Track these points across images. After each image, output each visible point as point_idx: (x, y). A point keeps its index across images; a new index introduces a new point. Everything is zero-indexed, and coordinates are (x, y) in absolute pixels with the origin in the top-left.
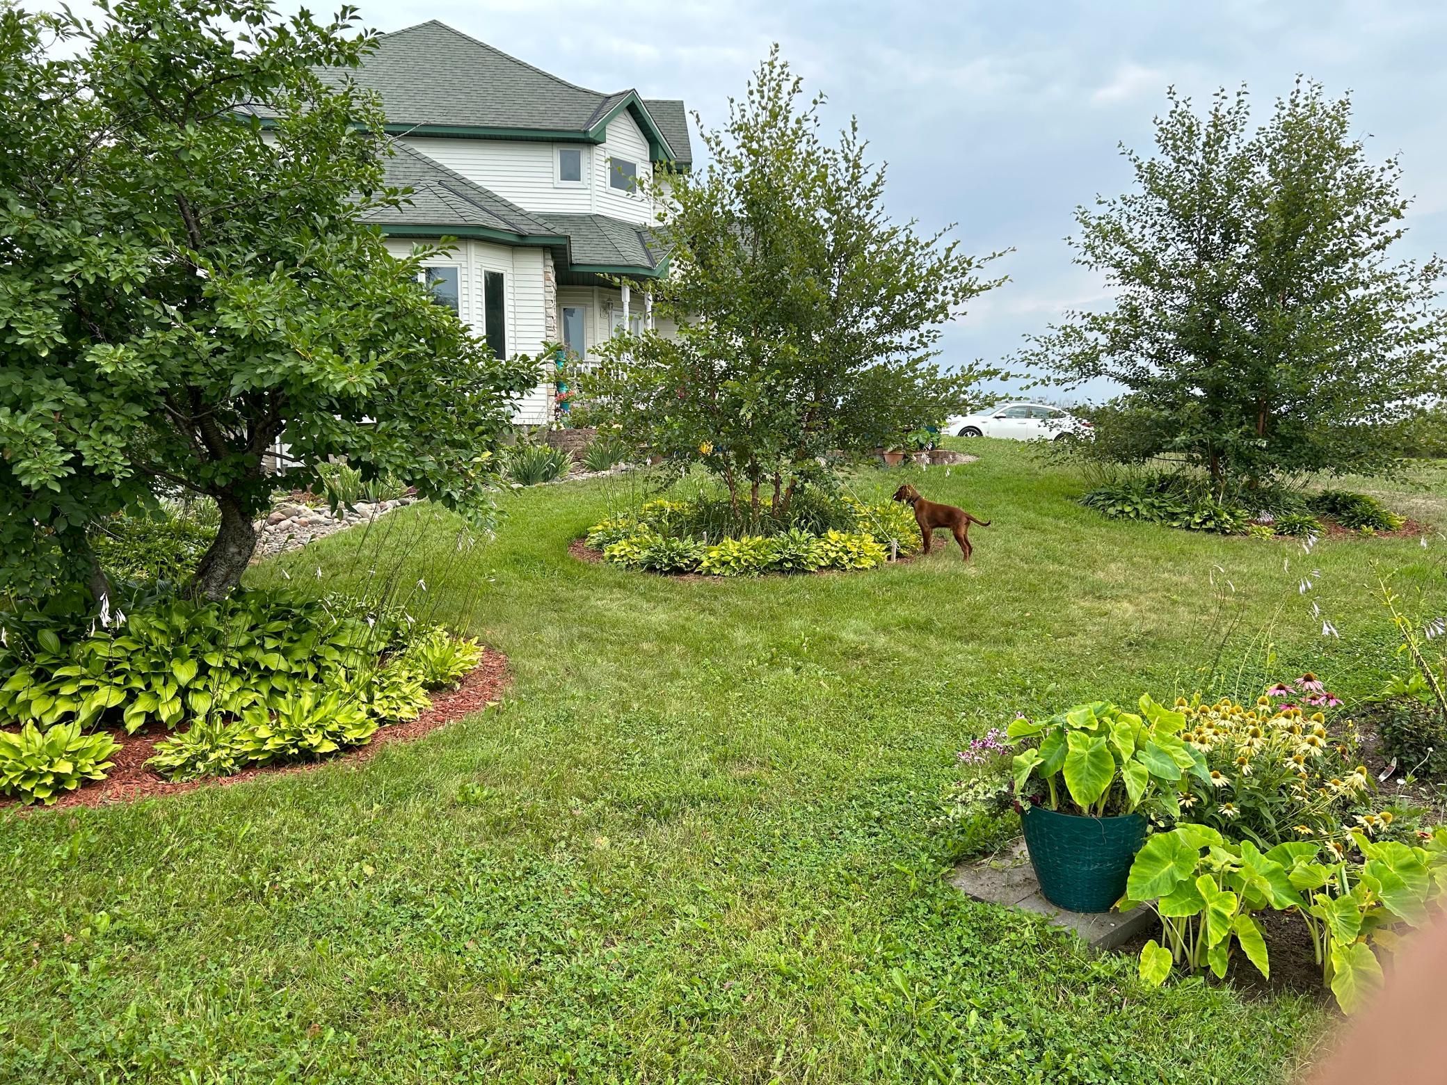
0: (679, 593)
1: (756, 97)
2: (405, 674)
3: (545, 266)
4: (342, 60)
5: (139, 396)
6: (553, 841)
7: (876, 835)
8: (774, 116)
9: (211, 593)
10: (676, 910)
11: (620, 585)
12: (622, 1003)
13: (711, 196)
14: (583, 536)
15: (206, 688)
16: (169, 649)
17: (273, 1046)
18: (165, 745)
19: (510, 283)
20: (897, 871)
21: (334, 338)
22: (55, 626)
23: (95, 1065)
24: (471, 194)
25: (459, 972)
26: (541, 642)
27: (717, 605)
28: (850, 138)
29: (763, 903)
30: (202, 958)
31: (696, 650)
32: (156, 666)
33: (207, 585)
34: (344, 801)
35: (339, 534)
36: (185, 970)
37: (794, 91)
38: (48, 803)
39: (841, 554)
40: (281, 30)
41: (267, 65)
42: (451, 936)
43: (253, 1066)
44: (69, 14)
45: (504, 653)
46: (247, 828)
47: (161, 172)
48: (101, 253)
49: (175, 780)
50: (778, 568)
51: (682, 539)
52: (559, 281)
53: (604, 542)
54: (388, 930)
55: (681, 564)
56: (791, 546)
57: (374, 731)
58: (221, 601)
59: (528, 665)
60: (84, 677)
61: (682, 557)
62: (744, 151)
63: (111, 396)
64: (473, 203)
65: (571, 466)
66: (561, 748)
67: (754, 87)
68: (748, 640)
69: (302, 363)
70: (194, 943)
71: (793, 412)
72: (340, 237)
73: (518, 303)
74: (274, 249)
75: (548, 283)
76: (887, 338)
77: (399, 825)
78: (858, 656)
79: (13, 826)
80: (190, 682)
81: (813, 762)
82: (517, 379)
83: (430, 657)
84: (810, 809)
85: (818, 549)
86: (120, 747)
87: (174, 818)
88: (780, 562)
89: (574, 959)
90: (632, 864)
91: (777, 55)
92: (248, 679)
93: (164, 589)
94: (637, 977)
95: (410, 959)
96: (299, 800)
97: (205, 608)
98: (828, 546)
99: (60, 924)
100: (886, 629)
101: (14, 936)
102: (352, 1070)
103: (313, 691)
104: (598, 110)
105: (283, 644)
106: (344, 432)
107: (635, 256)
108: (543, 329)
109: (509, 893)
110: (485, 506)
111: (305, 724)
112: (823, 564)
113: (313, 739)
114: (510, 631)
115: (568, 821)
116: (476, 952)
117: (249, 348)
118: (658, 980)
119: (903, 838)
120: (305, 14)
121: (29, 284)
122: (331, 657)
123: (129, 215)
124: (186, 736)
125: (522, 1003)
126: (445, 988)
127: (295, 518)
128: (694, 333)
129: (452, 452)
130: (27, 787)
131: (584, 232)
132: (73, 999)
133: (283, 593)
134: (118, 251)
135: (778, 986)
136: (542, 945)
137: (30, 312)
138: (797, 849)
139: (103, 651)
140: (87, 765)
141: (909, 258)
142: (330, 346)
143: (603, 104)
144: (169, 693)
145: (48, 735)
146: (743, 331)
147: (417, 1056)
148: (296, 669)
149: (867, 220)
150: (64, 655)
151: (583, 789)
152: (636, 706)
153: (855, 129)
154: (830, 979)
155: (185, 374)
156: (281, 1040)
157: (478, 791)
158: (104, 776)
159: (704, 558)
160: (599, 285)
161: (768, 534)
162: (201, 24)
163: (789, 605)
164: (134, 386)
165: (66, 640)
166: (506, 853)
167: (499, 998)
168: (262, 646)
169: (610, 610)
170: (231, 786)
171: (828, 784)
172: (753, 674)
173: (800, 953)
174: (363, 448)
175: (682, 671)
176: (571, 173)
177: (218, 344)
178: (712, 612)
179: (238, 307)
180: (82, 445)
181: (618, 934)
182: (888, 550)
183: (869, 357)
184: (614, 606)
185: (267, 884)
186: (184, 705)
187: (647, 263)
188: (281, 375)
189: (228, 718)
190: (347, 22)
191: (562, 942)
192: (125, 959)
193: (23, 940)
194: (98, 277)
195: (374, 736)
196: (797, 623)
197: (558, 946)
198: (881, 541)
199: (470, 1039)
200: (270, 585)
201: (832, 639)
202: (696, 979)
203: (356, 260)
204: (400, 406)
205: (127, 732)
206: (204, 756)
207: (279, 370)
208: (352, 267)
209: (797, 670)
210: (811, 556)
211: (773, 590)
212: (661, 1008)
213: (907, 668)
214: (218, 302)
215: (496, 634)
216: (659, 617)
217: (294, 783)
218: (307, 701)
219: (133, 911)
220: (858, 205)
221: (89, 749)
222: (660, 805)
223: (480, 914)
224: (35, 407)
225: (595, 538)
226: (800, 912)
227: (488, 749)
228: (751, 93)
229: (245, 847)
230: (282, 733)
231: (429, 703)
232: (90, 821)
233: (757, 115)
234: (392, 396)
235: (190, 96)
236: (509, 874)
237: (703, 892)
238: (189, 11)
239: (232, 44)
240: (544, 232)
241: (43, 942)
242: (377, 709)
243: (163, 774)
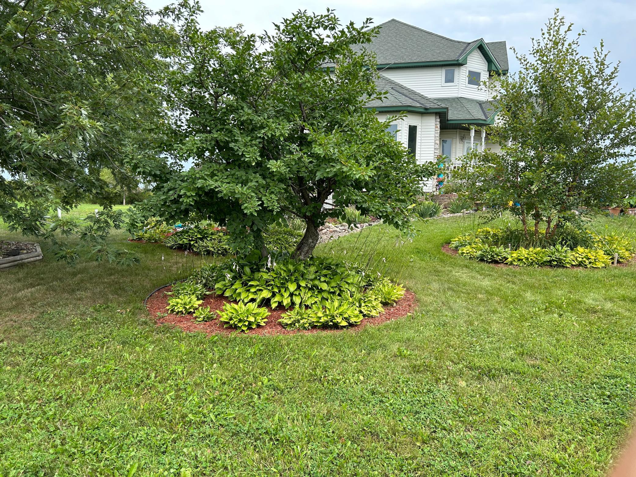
0: (496, 272)
1: (547, 36)
2: (374, 297)
3: (436, 121)
4: (365, 40)
5: (283, 180)
6: (440, 379)
7: (607, 404)
8: (556, 43)
9: (302, 257)
10: (499, 421)
11: (466, 266)
12: (475, 459)
13: (521, 84)
14: (448, 243)
15: (299, 294)
16: (287, 278)
17: (327, 443)
18: (285, 315)
19: (420, 130)
20: (620, 424)
21: (355, 157)
22: (249, 266)
23: (264, 436)
24: (405, 92)
25: (400, 429)
26: (430, 289)
27: (515, 280)
28: (600, 51)
29: (546, 427)
30: (300, 402)
31: (505, 299)
32: (282, 284)
33: (301, 254)
34: (351, 347)
35: (345, 236)
36: (294, 405)
37: (568, 30)
38: (246, 332)
39: (584, 259)
40: (342, 32)
41: (336, 46)
42: (396, 412)
43: (320, 449)
44: (267, 34)
45: (414, 292)
46: (315, 352)
47: (295, 93)
48: (273, 125)
49: (288, 329)
50: (549, 264)
51: (498, 247)
52: (441, 128)
53: (458, 246)
54: (370, 405)
55: (498, 258)
56: (556, 254)
57: (361, 319)
58: (306, 261)
59: (425, 299)
60: (258, 286)
61: (498, 255)
62: (539, 62)
63: (274, 180)
64: (406, 96)
65: (443, 211)
66: (442, 338)
67: (546, 31)
68: (533, 298)
69: (343, 167)
70: (296, 395)
71: (561, 187)
72: (358, 114)
73: (422, 138)
74: (333, 121)
75: (437, 129)
76: (616, 150)
77: (373, 361)
78: (595, 312)
79: (235, 339)
80: (294, 291)
81: (570, 362)
82: (427, 172)
83: (384, 291)
84: (570, 385)
85: (570, 256)
86: (270, 314)
87: (288, 345)
88: (550, 261)
89: (451, 434)
90: (478, 396)
91: (558, 14)
92: (314, 292)
93: (285, 254)
94: (482, 448)
95: (380, 419)
96: (334, 344)
97: (300, 263)
98: (577, 255)
99: (251, 379)
100: (611, 300)
101: (236, 381)
102: (358, 461)
103: (338, 300)
104: (464, 50)
105: (327, 280)
106: (356, 195)
107: (478, 115)
108: (433, 149)
109: (421, 399)
110: (412, 228)
111: (335, 313)
112: (574, 263)
113: (339, 320)
114: (416, 283)
115: (446, 371)
116: (407, 422)
117: (322, 161)
118: (491, 452)
119: (623, 408)
120: (352, 24)
121: (249, 138)
122: (345, 286)
123: (283, 110)
124: (292, 312)
125: (429, 448)
126: (395, 435)
127: (328, 229)
128: (509, 150)
129: (399, 204)
130: (240, 325)
131: (454, 105)
132: (256, 408)
133: (327, 259)
134: (279, 125)
135: (555, 469)
136: (437, 425)
137: (250, 149)
138: (563, 404)
139: (265, 276)
140: (259, 319)
141: (631, 109)
142: (354, 160)
143: (467, 47)
144: (286, 295)
145: (247, 306)
146: (535, 148)
147: (384, 461)
148: (332, 290)
149: (607, 91)
150: (252, 277)
151: (453, 358)
152: (476, 323)
153: (602, 46)
154: (583, 471)
155: (298, 171)
156: (330, 441)
157: (405, 351)
158: (264, 324)
159: (509, 256)
160: (459, 129)
161: (544, 247)
162: (312, 33)
163: (555, 283)
164: (282, 176)
165: (253, 271)
166: (419, 381)
167: (418, 444)
168: (319, 279)
169: (461, 277)
170: (309, 334)
171: (579, 374)
172: (535, 315)
173: (567, 455)
174: (363, 202)
175: (499, 309)
176: (450, 79)
177: (311, 160)
178: (514, 283)
179: (320, 145)
180: (264, 198)
181: (472, 427)
182: (613, 259)
183: (604, 160)
184: (464, 276)
185: (323, 376)
186: (291, 300)
187: (484, 118)
188: (335, 172)
189: (307, 307)
190: (368, 25)
191: (446, 425)
192: (273, 397)
193: (239, 383)
194: (272, 135)
195: (361, 321)
196: (560, 292)
197: (444, 426)
198: (608, 254)
199: (407, 459)
200: (322, 255)
201: (580, 302)
202: (511, 456)
203: (364, 123)
204: (378, 184)
205: (271, 308)
206: (298, 321)
207: (335, 170)
208: (362, 126)
209: (560, 315)
210: (568, 259)
211: (547, 275)
212: (495, 466)
213: (624, 321)
214: (313, 143)
215: (411, 284)
216: (486, 283)
217: (331, 337)
218: (336, 304)
219: (276, 378)
220: (602, 84)
221: (260, 313)
222: (490, 371)
223: (408, 405)
224: (249, 184)
225: (454, 244)
226: (566, 435)
227: (410, 333)
228: (543, 34)
229: (314, 360)
230: (327, 316)
231: (383, 310)
232: (260, 341)
233: (547, 44)
234: (375, 180)
235: (306, 62)
236: (421, 390)
237: (514, 416)
238: (308, 28)
239: (323, 39)
240: (436, 107)
241: (246, 385)
242: (363, 310)
243: (284, 326)
